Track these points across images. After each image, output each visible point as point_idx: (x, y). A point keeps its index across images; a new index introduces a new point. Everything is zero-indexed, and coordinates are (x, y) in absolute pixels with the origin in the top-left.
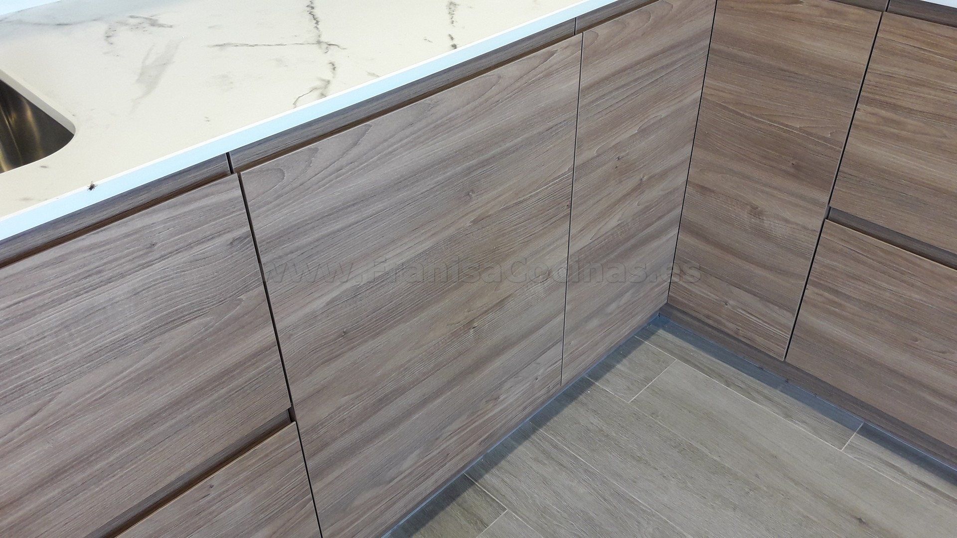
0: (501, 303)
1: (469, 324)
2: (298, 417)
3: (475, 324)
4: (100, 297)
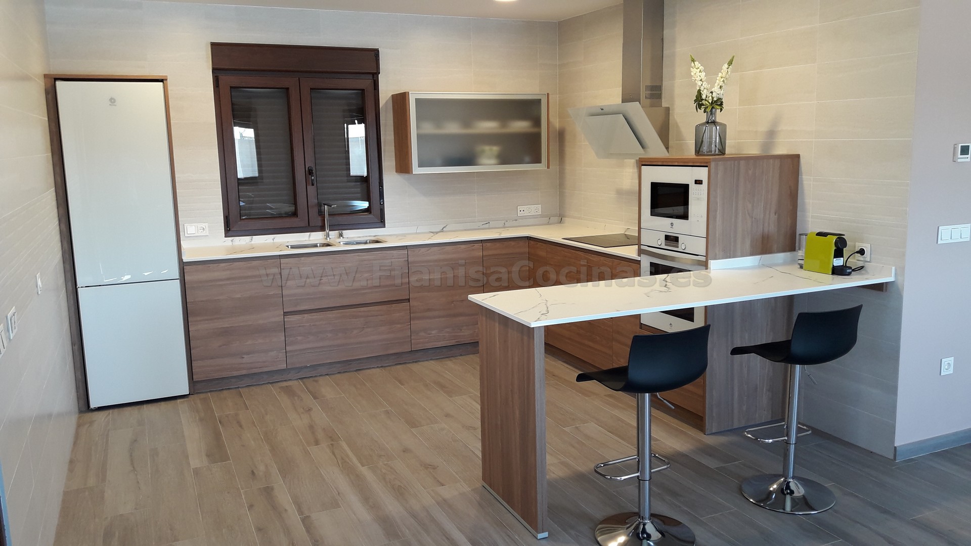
1: (453, 302)
2: (410, 301)
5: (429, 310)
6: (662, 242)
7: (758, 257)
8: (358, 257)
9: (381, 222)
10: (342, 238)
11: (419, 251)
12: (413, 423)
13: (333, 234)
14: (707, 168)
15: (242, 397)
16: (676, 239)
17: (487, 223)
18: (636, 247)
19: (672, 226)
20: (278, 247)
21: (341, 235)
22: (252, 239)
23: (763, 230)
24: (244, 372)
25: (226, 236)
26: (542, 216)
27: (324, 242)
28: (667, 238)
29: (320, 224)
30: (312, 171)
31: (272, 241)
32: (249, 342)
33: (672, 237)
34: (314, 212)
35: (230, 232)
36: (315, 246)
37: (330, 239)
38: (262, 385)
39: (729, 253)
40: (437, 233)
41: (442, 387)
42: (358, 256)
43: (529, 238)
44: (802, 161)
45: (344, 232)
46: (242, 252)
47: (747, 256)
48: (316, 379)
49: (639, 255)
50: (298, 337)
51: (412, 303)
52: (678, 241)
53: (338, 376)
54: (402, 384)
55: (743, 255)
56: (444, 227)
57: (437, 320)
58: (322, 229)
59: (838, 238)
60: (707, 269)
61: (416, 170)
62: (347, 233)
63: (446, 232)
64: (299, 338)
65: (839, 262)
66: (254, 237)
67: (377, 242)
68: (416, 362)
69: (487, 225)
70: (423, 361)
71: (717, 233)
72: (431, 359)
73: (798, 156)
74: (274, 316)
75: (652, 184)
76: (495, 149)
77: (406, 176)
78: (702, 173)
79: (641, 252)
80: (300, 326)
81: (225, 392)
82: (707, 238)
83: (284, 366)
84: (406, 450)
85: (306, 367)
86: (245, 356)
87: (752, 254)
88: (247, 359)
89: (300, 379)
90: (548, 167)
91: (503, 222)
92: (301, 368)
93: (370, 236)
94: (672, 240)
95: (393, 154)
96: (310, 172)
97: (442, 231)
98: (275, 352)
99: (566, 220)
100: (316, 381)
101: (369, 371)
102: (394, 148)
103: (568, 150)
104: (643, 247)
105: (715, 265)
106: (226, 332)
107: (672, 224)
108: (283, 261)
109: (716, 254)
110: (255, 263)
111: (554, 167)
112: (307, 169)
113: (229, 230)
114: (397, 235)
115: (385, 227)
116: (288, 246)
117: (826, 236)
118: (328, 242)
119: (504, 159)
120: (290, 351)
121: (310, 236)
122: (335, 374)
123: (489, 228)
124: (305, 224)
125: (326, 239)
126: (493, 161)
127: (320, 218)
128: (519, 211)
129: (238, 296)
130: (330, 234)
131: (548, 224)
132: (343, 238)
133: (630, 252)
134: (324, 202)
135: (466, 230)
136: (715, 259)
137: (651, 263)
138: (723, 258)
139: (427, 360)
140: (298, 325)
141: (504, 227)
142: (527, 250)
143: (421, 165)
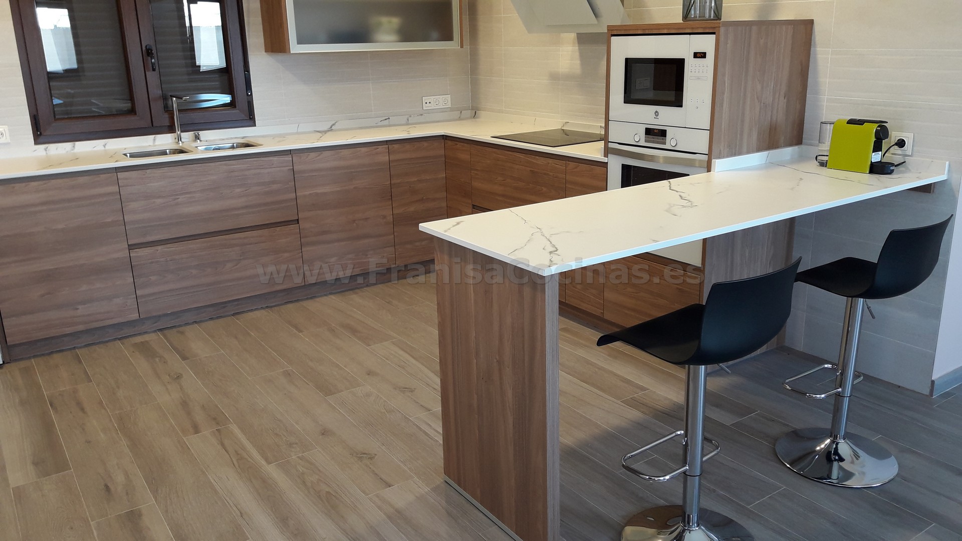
0: (366, 219)
1: (354, 221)
2: (300, 223)
3: (356, 222)
4: (262, 171)
5: (324, 233)
6: (641, 137)
7: (764, 154)
8: (225, 167)
9: (250, 119)
10: (198, 141)
11: (307, 157)
12: (326, 389)
13: (187, 136)
14: (714, 36)
15: (80, 362)
16: (663, 133)
17: (386, 119)
18: (601, 144)
19: (657, 116)
20: (112, 156)
21: (197, 138)
22: (74, 147)
23: (771, 119)
24: (81, 328)
25: (37, 142)
26: (452, 109)
27: (175, 147)
28: (649, 132)
29: (167, 123)
30: (152, 50)
31: (103, 148)
32: (84, 288)
33: (655, 131)
34: (158, 107)
35: (42, 136)
36: (163, 153)
37: (182, 142)
38: (107, 342)
39: (735, 150)
40: (325, 132)
41: (354, 331)
42: (226, 165)
43: (445, 138)
44: (817, 28)
45: (201, 133)
46: (60, 164)
47: (753, 152)
48: (181, 329)
49: (606, 155)
50: (151, 277)
51: (303, 224)
52: (665, 136)
53: (211, 322)
54: (301, 331)
55: (748, 152)
56: (333, 125)
57: (336, 244)
58: (171, 129)
59: (878, 126)
60: (709, 170)
61: (295, 48)
62: (206, 135)
63: (336, 130)
64: (153, 278)
65: (876, 157)
66: (77, 143)
67: (247, 145)
68: (311, 298)
69: (386, 122)
70: (321, 296)
71: (723, 123)
72: (331, 294)
73: (811, 22)
74: (117, 251)
75: (627, 60)
76: (395, 21)
77: (280, 56)
78: (707, 43)
79: (607, 151)
80: (152, 263)
81: (55, 356)
82: (711, 130)
83: (135, 316)
84: (325, 432)
85: (166, 315)
86: (80, 307)
87: (759, 149)
88: (82, 310)
89: (160, 330)
90: (462, 47)
91: (407, 116)
92: (158, 318)
93: (236, 138)
94: (656, 134)
95: (261, 27)
96: (149, 53)
97: (330, 129)
98: (121, 298)
99: (482, 114)
100: (182, 333)
101: (251, 314)
102: (261, 19)
103: (482, 25)
104: (611, 145)
105: (719, 164)
106: (47, 277)
107: (657, 113)
108: (120, 175)
109: (721, 151)
110: (81, 180)
111: (467, 47)
112: (144, 48)
113: (41, 133)
114: (274, 137)
115: (255, 126)
116: (125, 155)
117: (862, 124)
118: (181, 147)
119: (406, 36)
120: (142, 296)
121: (154, 140)
122: (207, 321)
123: (390, 126)
124: (146, 123)
125: (178, 143)
126: (393, 37)
127: (166, 116)
128: (424, 104)
129: (60, 226)
130: (182, 136)
131: (460, 119)
132: (200, 141)
133: (592, 151)
134: (171, 94)
135: (361, 128)
136: (719, 158)
137: (623, 166)
138: (728, 157)
139: (326, 295)
140: (150, 261)
141: (407, 124)
142: (442, 152)
143: (300, 41)
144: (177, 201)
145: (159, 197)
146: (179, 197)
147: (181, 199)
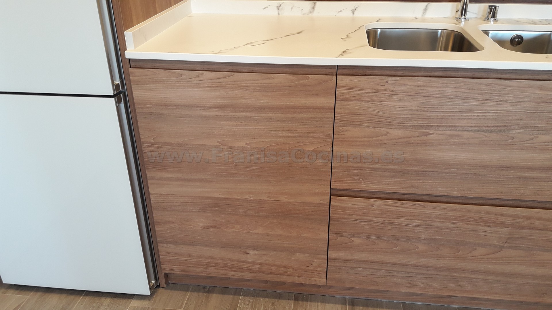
13: (477, 10)
24: (248, 275)
31: (351, 14)
37: (466, 19)
45: (501, 6)
62: (507, 10)
80: (360, 220)
83: (320, 280)
86: (251, 252)
88: (254, 256)
108: (343, 80)
120: (336, 259)
121: (425, 10)
125: (459, 19)
130: (468, 9)
132: (496, 20)
144: (426, 138)
145: (399, 126)
146: (431, 132)
147: (435, 135)
